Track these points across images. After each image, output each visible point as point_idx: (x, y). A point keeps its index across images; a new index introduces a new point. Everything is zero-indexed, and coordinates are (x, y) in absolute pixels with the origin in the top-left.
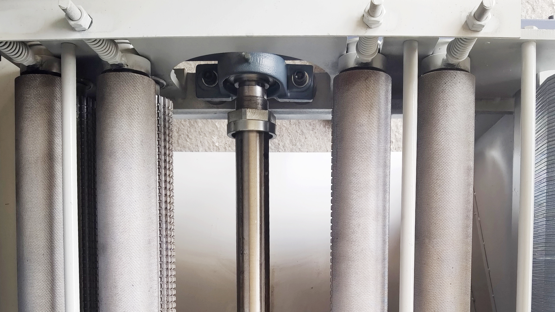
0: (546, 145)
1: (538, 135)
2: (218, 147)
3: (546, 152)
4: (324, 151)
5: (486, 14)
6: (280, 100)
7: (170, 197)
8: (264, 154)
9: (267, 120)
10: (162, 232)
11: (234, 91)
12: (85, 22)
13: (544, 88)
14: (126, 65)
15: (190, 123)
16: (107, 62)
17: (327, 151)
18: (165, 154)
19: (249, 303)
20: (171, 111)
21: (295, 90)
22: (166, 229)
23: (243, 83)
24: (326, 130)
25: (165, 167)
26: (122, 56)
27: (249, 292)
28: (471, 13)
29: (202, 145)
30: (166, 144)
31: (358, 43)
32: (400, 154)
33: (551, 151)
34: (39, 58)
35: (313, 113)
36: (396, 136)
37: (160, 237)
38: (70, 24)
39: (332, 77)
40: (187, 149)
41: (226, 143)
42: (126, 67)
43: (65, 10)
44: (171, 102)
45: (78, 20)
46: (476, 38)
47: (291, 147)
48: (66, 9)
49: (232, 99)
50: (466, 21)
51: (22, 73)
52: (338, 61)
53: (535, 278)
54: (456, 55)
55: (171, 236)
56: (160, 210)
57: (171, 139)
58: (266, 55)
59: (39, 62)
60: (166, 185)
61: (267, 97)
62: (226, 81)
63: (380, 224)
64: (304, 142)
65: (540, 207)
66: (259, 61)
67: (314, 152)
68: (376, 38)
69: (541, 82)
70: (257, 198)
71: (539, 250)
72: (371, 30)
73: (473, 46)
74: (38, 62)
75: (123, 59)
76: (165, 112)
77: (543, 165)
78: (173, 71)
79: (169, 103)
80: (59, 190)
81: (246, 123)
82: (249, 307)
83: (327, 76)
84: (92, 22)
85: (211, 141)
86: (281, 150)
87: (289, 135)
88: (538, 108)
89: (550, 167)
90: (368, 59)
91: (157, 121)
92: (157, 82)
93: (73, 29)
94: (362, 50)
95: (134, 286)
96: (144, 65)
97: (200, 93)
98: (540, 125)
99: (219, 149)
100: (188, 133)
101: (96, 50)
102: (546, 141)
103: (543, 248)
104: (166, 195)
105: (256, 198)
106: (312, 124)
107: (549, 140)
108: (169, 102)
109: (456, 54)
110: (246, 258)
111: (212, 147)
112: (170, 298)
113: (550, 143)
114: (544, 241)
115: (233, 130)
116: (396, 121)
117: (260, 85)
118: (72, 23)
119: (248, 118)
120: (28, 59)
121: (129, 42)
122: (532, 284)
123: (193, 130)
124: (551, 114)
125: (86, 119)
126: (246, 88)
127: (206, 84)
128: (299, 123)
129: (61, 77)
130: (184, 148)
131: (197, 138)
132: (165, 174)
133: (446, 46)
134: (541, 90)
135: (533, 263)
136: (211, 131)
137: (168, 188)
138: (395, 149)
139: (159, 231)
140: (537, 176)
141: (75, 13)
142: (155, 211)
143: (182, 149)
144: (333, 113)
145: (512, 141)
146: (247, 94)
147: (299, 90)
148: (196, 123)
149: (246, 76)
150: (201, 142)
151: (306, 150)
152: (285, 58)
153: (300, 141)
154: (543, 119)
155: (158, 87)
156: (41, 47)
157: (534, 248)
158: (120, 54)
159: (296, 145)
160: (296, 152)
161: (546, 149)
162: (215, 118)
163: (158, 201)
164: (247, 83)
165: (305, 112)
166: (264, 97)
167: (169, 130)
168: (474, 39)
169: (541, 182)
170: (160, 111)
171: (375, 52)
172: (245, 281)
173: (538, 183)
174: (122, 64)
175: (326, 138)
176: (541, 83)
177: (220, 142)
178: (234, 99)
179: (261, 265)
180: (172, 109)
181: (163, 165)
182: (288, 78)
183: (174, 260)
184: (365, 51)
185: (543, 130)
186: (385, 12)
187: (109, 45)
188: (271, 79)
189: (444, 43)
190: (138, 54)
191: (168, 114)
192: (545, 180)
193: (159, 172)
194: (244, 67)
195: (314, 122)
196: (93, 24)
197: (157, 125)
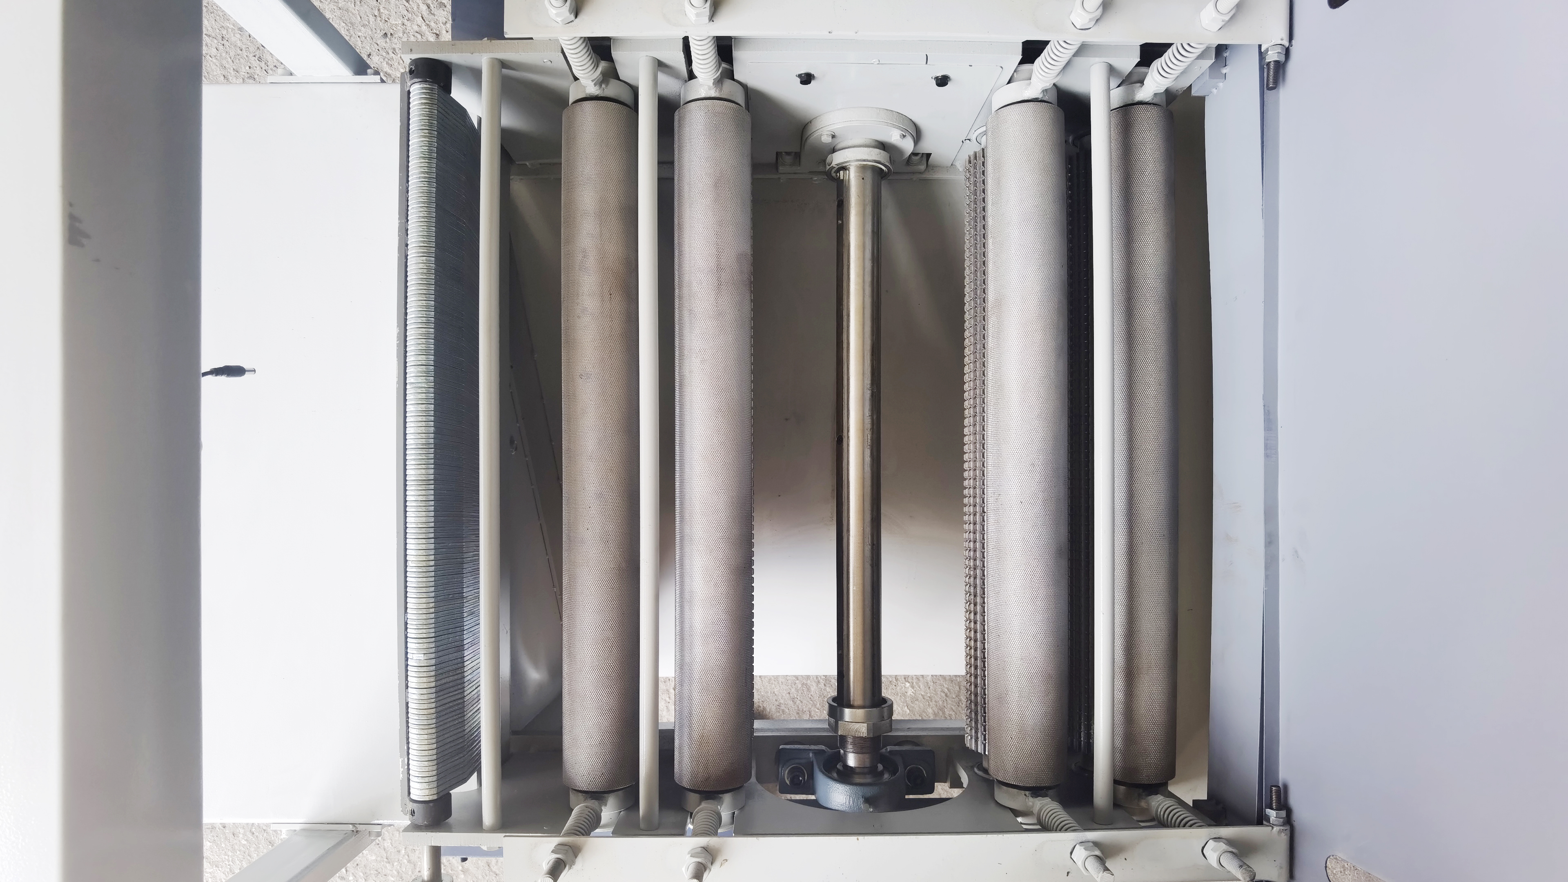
0: (466, 693)
1: (477, 706)
2: (906, 681)
3: (466, 684)
4: (765, 677)
5: (549, 868)
6: (823, 747)
7: (970, 619)
8: (844, 677)
9: (839, 722)
10: (981, 574)
11: (883, 759)
12: (1080, 853)
13: (471, 769)
14: (1027, 795)
15: (944, 713)
16: (1052, 800)
17: (760, 677)
18: (976, 677)
19: (864, 478)
20: (968, 733)
21: (803, 761)
22: (975, 578)
23: (872, 771)
24: (762, 704)
25: (976, 659)
26: (1033, 807)
27: (864, 493)
28: (570, 868)
29: (927, 683)
30: (974, 689)
31: (720, 826)
32: (662, 674)
33: (459, 687)
34: (1143, 804)
35: (778, 730)
36: (669, 697)
37: (984, 567)
38: (1099, 851)
39: (753, 779)
40: (947, 678)
41: (895, 686)
42: (1027, 793)
43: (1106, 869)
44: (968, 745)
45: (1090, 856)
46: (562, 835)
47: (809, 681)
48: (1104, 870)
49: (886, 749)
50: (576, 858)
51: (1165, 784)
52: (745, 800)
53: (476, 514)
54: (589, 812)
55: (970, 568)
56: (984, 603)
57: (968, 696)
58: (841, 808)
59: (1142, 799)
60: (976, 636)
61: (840, 751)
62: (894, 772)
63: (687, 588)
64: (792, 689)
65: (472, 611)
66: (851, 800)
67: (779, 676)
68: (695, 834)
69: (475, 776)
70: (854, 620)
71: (472, 554)
72: (702, 846)
73: (567, 825)
74: (1145, 799)
75: (1031, 804)
76: (976, 732)
77: (469, 667)
78: (965, 785)
79: (970, 743)
80: (1119, 630)
81: (867, 719)
82: (864, 472)
83: (760, 780)
84: (1071, 853)
85: (915, 689)
86: (823, 677)
87: (812, 698)
88: (478, 741)
89: (460, 665)
90: (705, 805)
91: (987, 721)
92: (986, 771)
93: (1096, 844)
94: (715, 817)
95: (1019, 501)
96: (1004, 797)
97: (928, 756)
98: (475, 720)
99: (905, 679)
100: (946, 700)
101: (1066, 816)
102: (467, 698)
103: (465, 555)
104: (975, 623)
105: (855, 618)
106: (781, 712)
107: (462, 701)
108: (971, 745)
109: (589, 814)
110: (868, 540)
111: (915, 681)
112: (972, 485)
113: (460, 696)
114: (465, 566)
115: (885, 709)
116: (667, 718)
117: (849, 768)
118: (1098, 853)
119: (865, 725)
120: (1158, 803)
121: (1022, 825)
122: (479, 506)
123: (939, 704)
124: (461, 735)
125: (1082, 724)
126: (868, 764)
127: (920, 768)
128: (798, 713)
129: (1114, 780)
130: (952, 679)
131: (934, 693)
132: (976, 650)
133: (603, 822)
134: (474, 766)
135: (479, 534)
136: (916, 702)
137: (972, 632)
138: (670, 681)
139: (985, 574)
140: (477, 652)
141: (1092, 866)
142: (990, 601)
143: (954, 678)
144: (752, 730)
145: (512, 694)
146: (867, 756)
147: (797, 761)
148: (936, 712)
149: (868, 779)
150: (929, 688)
151: (788, 678)
152: (815, 804)
153: (797, 691)
154: (471, 728)
155: (985, 764)
156: (1139, 819)
157: (478, 555)
158: (1036, 810)
159: (803, 684)
160: (802, 676)
161: (466, 689)
162: (909, 721)
163: (986, 614)
164: (866, 770)
165: (789, 731)
166: (844, 751)
167: (971, 709)
168: (565, 834)
169: (472, 644)
170: (983, 734)
171: (697, 813)
172: (870, 509)
173: (476, 642)
174: (1032, 797)
175: (762, 694)
176: (475, 774)
177: (904, 688)
178: (884, 749)
179: (848, 530)
180: (966, 735)
181: (979, 663)
182: (811, 776)
183: (966, 535)
184: (710, 816)
185: (471, 713)
186: (684, 869)
187: (1050, 822)
188: (835, 775)
189: (605, 826)
190: (1012, 810)
191: (971, 729)
192: (466, 647)
193: (984, 653)
194: (870, 791)
195: (778, 714)
196: (1070, 851)
197: (987, 715)
